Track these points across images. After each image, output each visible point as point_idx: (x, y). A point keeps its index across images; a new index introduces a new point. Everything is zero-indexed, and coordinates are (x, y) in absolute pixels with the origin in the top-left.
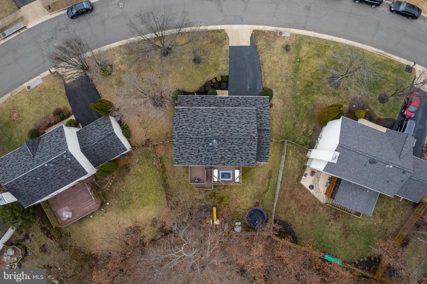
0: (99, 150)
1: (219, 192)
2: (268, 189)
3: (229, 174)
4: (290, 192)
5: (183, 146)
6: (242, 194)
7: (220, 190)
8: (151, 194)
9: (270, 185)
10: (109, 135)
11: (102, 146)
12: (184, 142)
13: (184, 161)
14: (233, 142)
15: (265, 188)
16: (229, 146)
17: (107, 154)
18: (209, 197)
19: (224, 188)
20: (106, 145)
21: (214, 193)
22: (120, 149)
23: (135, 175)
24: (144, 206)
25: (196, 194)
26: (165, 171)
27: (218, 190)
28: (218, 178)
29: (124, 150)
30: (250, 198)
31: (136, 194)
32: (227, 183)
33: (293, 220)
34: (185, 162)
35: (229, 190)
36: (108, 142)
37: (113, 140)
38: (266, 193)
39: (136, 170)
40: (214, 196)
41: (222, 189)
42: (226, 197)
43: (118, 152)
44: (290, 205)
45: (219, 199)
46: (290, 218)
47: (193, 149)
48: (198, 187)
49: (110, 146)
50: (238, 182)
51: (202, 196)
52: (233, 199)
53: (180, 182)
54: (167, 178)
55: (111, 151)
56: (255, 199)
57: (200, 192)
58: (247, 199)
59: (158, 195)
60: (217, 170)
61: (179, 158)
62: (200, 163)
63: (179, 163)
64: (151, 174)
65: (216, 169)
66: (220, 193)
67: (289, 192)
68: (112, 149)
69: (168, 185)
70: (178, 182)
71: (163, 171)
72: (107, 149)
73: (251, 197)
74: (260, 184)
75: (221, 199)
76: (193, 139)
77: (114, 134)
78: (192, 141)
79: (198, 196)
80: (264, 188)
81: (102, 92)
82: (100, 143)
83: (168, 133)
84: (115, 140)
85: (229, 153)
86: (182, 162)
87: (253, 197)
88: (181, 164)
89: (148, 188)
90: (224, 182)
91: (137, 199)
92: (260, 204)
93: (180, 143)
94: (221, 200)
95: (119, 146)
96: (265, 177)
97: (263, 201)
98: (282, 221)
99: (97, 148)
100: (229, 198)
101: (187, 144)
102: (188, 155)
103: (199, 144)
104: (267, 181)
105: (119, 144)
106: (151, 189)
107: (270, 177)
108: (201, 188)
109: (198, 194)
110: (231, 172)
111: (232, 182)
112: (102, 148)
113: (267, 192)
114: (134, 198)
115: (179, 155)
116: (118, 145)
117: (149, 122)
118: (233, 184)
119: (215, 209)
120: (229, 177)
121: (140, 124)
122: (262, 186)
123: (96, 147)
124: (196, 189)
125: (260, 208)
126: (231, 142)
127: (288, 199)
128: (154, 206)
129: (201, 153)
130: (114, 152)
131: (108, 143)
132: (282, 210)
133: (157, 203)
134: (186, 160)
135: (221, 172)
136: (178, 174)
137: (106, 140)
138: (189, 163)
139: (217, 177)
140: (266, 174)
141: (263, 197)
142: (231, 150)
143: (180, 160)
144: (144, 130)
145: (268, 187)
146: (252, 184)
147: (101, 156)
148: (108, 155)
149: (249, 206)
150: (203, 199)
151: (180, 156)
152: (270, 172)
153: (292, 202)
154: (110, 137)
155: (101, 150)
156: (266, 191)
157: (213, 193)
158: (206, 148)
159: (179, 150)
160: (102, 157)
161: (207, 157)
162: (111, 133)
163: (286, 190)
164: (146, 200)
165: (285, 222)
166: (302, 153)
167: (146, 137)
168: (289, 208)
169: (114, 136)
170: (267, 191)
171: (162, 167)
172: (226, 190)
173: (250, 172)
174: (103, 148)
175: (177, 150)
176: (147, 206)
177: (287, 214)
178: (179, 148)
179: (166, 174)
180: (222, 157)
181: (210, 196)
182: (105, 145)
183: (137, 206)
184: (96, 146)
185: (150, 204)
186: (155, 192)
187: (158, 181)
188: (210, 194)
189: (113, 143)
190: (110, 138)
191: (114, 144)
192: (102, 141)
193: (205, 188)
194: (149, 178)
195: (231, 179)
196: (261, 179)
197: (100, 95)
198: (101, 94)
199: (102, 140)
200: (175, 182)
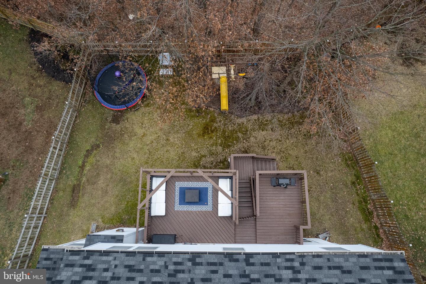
1: (214, 148)
2: (87, 156)
3: (183, 201)
4: (29, 149)
6: (155, 144)
7: (212, 154)
8: (390, 141)
9: (80, 167)
15: (91, 160)
18: (240, 135)
19: (201, 158)
21: (226, 146)
25: (273, 143)
26: (360, 202)
27: (217, 154)
28: (216, 191)
30: (132, 134)
32: (189, 174)
33: (32, 81)
35: (187, 155)
38: (92, 147)
40: (226, 138)
41: (204, 156)
42: (196, 136)
44: (36, 116)
45: (212, 132)
46: (40, 86)
48: (270, 161)
50: (157, 176)
51: (256, 138)
52: (177, 132)
53: (318, 173)
54: (353, 183)
56: (121, 130)
57: (264, 148)
58: (140, 131)
59: (371, 140)
60: (221, 214)
64: (398, 196)
65: (224, 217)
66: (212, 145)
67: (31, 149)
69: (348, 166)
70: (322, 173)
71: (366, 203)
73: (130, 137)
74: (105, 170)
75: (207, 130)
79: (268, 138)
80: (94, 159)
87: (126, 136)
89: (398, 158)
90: (198, 177)
92: (110, 119)
94: (208, 128)
96: (89, 188)
97: (102, 127)
98: (60, 80)
100: (189, 134)
104: (84, 179)
106: (391, 154)
107: (76, 190)
108: (262, 159)
109: (268, 142)
110: (178, 207)
111: (172, 177)
113: (89, 148)
118: (169, 172)
119: (224, 105)
120: (183, 191)
122: (99, 163)
124: (273, 156)
125: (110, 109)
127: (38, 131)
132: (57, 106)
135: (208, 208)
136: (325, 196)
139: (220, 194)
140: (86, 198)
141: (100, 135)
145: (84, 163)
146: (124, 170)
149: (139, 113)
150: (254, 130)
152: (73, 204)
153: (28, 125)
156: (92, 150)
157: (230, 146)
163: (39, 154)
165: (53, 77)
168: (39, 109)
170: (88, 151)
171: (371, 213)
172: (194, 154)
173: (128, 202)
177: (46, 95)
179: (358, 195)
181: (237, 139)
186: (379, 147)
188: (237, 141)
193: (253, 157)
194: (400, 183)
195: (179, 185)
196: (101, 183)
200: (330, 174)
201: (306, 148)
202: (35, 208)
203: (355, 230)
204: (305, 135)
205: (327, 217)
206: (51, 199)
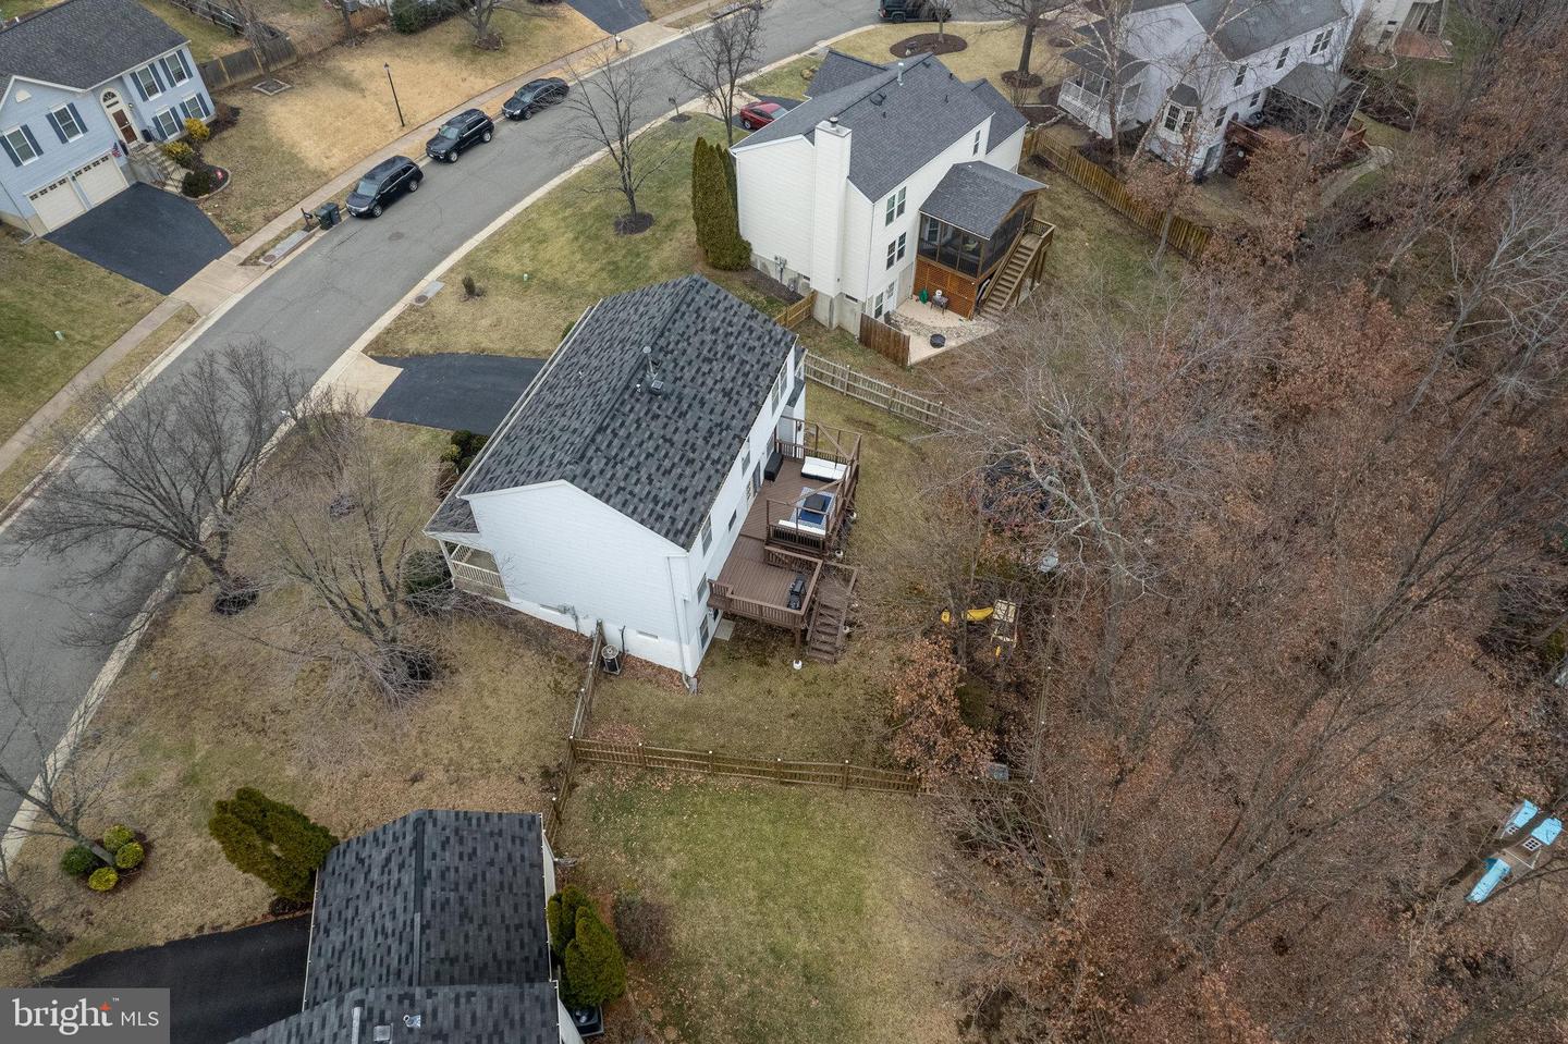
0: (466, 936)
2: (912, 446)
5: (621, 471)
8: (808, 856)
9: (899, 436)
10: (418, 845)
11: (455, 906)
12: (609, 460)
13: (683, 510)
14: (682, 336)
15: (906, 450)
16: (689, 350)
17: (509, 912)
20: (457, 884)
22: (518, 842)
23: (684, 894)
24: (858, 911)
29: (530, 829)
31: (788, 926)
34: (693, 510)
36: (448, 869)
37: (452, 840)
39: (663, 878)
43: (527, 863)
47: (651, 451)
49: (475, 875)
55: (502, 887)
59: (821, 825)
61: (666, 518)
62: (719, 467)
63: (686, 531)
64: (708, 818)
68: (493, 874)
70: (792, 721)
72: (484, 894)
74: (885, 460)
76: (608, 425)
77: (426, 818)
78: (615, 434)
80: (906, 453)
81: (198, 921)
82: (433, 907)
83: (557, 683)
84: (457, 831)
85: (716, 366)
86: (687, 520)
88: (694, 525)
89: (772, 854)
91: (813, 935)
93: (602, 472)
95: (500, 833)
96: (865, 438)
99: (451, 936)
101: (619, 458)
102: (667, 482)
103: (638, 421)
104: (880, 437)
105: (488, 830)
106: (782, 845)
107: (870, 426)
112: (465, 916)
114: (802, 945)
115: (652, 511)
116: (492, 834)
117: (467, 745)
121: (454, 787)
122: (898, 457)
123: (443, 938)
126: (679, 337)
128: (874, 862)
129: (678, 438)
130: (515, 874)
131: (457, 870)
133: (862, 842)
134: (684, 501)
137: (433, 867)
138: (701, 500)
140: (854, 433)
142: (711, 356)
143: (673, 520)
144: (493, 777)
145: (904, 442)
147: (500, 949)
148: (516, 909)
151: (658, 508)
152: (851, 420)
154: (432, 841)
155: (472, 929)
156: (920, 454)
158: (669, 413)
159: (631, 493)
160: (508, 948)
161: (703, 433)
162: (415, 829)
164: (833, 889)
166: (817, 334)
167: (528, 778)
169: (435, 825)
170: (921, 449)
174: (466, 910)
175: (626, 501)
176: (868, 893)
178: (624, 489)
180: (727, 394)
182: (456, 889)
183: (852, 946)
184: (432, 935)
185: (861, 879)
186: (805, 833)
187: (756, 801)
189: (470, 851)
190: (436, 846)
191: (475, 850)
192: (428, 892)
194: (728, 833)
197: (206, 932)
198: (201, 928)
199: (425, 885)
200: (784, 732)
201: (840, 715)
202: (856, 379)
203: (682, 731)
204: (864, 721)
205: (718, 701)
206: (863, 402)
